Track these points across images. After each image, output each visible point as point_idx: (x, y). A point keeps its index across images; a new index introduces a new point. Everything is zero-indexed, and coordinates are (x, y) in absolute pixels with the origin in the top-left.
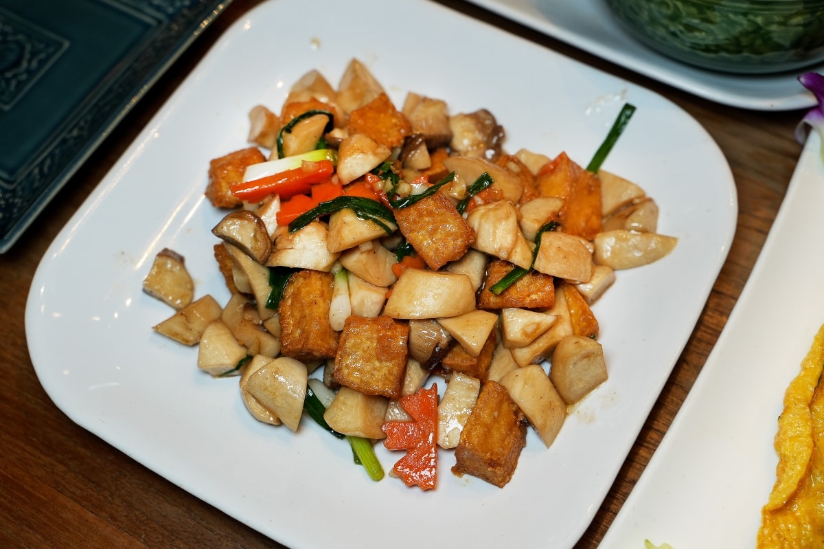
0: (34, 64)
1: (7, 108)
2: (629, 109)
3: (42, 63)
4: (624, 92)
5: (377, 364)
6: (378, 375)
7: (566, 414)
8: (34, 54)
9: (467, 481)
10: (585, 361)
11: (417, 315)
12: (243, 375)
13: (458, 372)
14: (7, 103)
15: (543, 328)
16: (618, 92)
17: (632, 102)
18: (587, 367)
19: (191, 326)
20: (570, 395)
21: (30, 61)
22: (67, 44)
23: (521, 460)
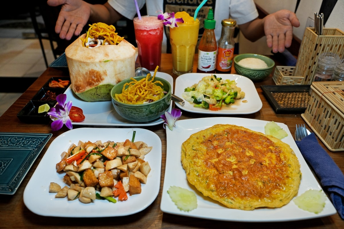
0: (5, 165)
1: (1, 174)
2: (135, 132)
3: (7, 164)
4: (133, 130)
5: (108, 179)
6: (109, 181)
7: (146, 177)
8: (4, 164)
9: (133, 196)
10: (146, 166)
11: (112, 168)
12: (78, 198)
13: (124, 177)
14: (1, 173)
15: (136, 164)
16: (131, 130)
17: (135, 131)
19: (64, 192)
20: (146, 174)
21: (4, 165)
22: (12, 159)
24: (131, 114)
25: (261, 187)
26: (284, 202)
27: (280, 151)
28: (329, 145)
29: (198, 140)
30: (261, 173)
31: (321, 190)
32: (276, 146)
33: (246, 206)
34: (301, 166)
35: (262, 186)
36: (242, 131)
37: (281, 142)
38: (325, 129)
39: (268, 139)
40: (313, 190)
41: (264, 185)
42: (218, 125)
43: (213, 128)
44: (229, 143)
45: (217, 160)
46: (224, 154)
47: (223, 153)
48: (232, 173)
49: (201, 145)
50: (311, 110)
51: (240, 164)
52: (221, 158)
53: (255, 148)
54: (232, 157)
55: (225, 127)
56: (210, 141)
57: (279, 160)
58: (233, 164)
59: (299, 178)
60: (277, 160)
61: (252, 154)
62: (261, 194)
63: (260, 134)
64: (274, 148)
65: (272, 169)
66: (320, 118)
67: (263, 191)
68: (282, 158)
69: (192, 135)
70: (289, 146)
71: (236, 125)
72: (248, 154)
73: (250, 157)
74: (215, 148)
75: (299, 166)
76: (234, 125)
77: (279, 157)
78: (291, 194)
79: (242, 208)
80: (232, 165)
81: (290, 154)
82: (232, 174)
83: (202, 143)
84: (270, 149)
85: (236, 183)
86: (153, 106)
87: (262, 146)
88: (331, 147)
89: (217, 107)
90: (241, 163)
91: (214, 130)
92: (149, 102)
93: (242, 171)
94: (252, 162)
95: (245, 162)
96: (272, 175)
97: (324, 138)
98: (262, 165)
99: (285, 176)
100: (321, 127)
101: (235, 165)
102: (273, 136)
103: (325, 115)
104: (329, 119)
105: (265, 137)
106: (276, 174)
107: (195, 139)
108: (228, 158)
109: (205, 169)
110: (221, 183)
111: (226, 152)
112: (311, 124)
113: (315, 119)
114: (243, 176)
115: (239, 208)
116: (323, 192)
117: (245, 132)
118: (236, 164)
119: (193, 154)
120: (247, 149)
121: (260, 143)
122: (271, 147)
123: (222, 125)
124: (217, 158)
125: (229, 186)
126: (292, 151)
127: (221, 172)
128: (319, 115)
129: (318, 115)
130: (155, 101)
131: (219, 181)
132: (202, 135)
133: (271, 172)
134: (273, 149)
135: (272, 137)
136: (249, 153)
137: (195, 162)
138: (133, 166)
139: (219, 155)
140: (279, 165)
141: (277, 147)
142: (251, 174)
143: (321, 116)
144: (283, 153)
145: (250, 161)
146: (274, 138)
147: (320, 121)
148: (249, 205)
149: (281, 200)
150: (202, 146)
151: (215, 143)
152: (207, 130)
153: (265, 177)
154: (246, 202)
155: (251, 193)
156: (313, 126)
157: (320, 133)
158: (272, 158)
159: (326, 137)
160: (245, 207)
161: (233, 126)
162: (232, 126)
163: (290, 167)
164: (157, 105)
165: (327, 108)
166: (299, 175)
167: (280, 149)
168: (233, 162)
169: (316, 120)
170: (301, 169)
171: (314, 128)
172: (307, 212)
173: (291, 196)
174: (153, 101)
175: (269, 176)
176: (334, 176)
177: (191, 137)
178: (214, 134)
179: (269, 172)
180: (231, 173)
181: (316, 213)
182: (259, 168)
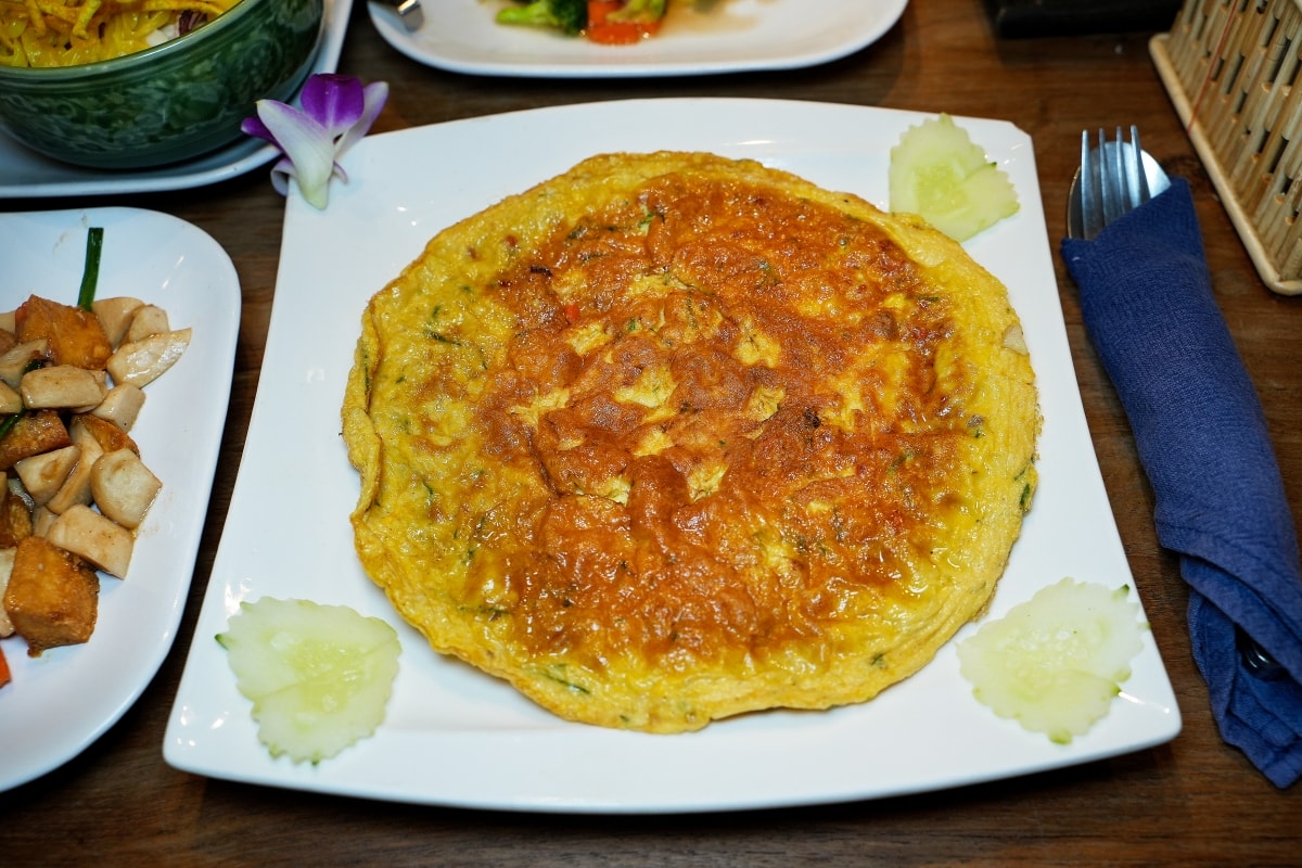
2: (96, 235)
4: (84, 219)
7: (132, 540)
9: (48, 656)
10: (119, 473)
16: (74, 224)
17: (96, 225)
18: (126, 479)
20: (129, 519)
23: (101, 608)
24: (78, 127)
25: (776, 578)
26: (892, 665)
27: (941, 328)
28: (1267, 252)
29: (473, 271)
30: (799, 481)
31: (1127, 587)
32: (924, 290)
33: (662, 711)
34: (1045, 427)
35: (785, 570)
36: (745, 189)
37: (964, 258)
38: (1261, 149)
39: (888, 245)
40: (1083, 584)
41: (800, 564)
42: (606, 157)
43: (573, 176)
44: (653, 278)
45: (557, 399)
46: (608, 359)
47: (600, 350)
48: (627, 488)
49: (484, 306)
50: (1206, 18)
51: (688, 428)
52: (587, 383)
53: (796, 314)
54: (649, 378)
55: (649, 171)
56: (540, 271)
57: (924, 387)
58: (648, 425)
59: (1016, 510)
60: (916, 386)
61: (768, 352)
62: (768, 625)
63: (846, 209)
64: (910, 304)
65: (869, 450)
66: (1244, 82)
67: (785, 603)
68: (944, 370)
69: (442, 238)
70: (1000, 292)
71: (719, 152)
72: (747, 354)
73: (756, 377)
74: (567, 320)
75: (1033, 426)
76: (705, 149)
77: (931, 363)
78: (946, 611)
79: (640, 719)
80: (644, 429)
81: (995, 348)
82: (623, 498)
83: (490, 289)
84: (889, 314)
85: (634, 559)
86: (209, 57)
87: (841, 295)
88: (1279, 268)
89: (637, 20)
90: (694, 419)
91: (579, 192)
92: (184, 31)
93: (691, 473)
94: (765, 405)
95: (721, 410)
96: (861, 492)
97: (1250, 210)
98: (817, 424)
99: (938, 496)
100: (1243, 137)
101: (658, 435)
102: (930, 219)
103: (1270, 64)
104: (1286, 91)
105: (874, 231)
106: (889, 483)
107: (460, 257)
108: (627, 383)
109: (479, 464)
110: (549, 557)
111: (618, 347)
112: (1196, 112)
113: (1216, 78)
114: (687, 504)
115: (623, 720)
116: (1134, 597)
117: (763, 199)
118: (666, 426)
119: (425, 371)
120: (748, 324)
121: (832, 277)
122: (896, 302)
123: (629, 160)
124: (567, 385)
125: (592, 579)
126: (1014, 326)
127: (563, 489)
128: (1242, 59)
129: (1235, 58)
130: (215, 17)
131: (544, 544)
132: (500, 228)
133: (859, 469)
134: (905, 311)
135: (917, 227)
136: (758, 349)
137: (427, 423)
138: (45, 476)
139: (575, 367)
140: (919, 419)
141: (928, 298)
142: (737, 492)
143: (1252, 67)
144: (958, 340)
145: (754, 402)
146: (932, 230)
147: (1245, 96)
148: (681, 706)
149: (877, 658)
150: (488, 309)
151: (565, 284)
152: (536, 192)
153: (816, 506)
154: (666, 685)
155: (707, 625)
156: (1204, 126)
157: (1237, 172)
158: (884, 379)
159: (1264, 207)
160: (654, 717)
161: (697, 160)
162: (688, 158)
163: (977, 436)
164: (229, 47)
165: (1286, 20)
166: (1018, 489)
167: (942, 315)
168: (653, 410)
169: (1223, 89)
170: (1044, 446)
171: (1209, 138)
172: (1012, 726)
173: (944, 623)
174: (205, 18)
175: (841, 498)
176: (1216, 502)
177: (432, 249)
178: (573, 221)
179: (849, 472)
180: (620, 490)
181: (1060, 741)
182: (793, 445)
